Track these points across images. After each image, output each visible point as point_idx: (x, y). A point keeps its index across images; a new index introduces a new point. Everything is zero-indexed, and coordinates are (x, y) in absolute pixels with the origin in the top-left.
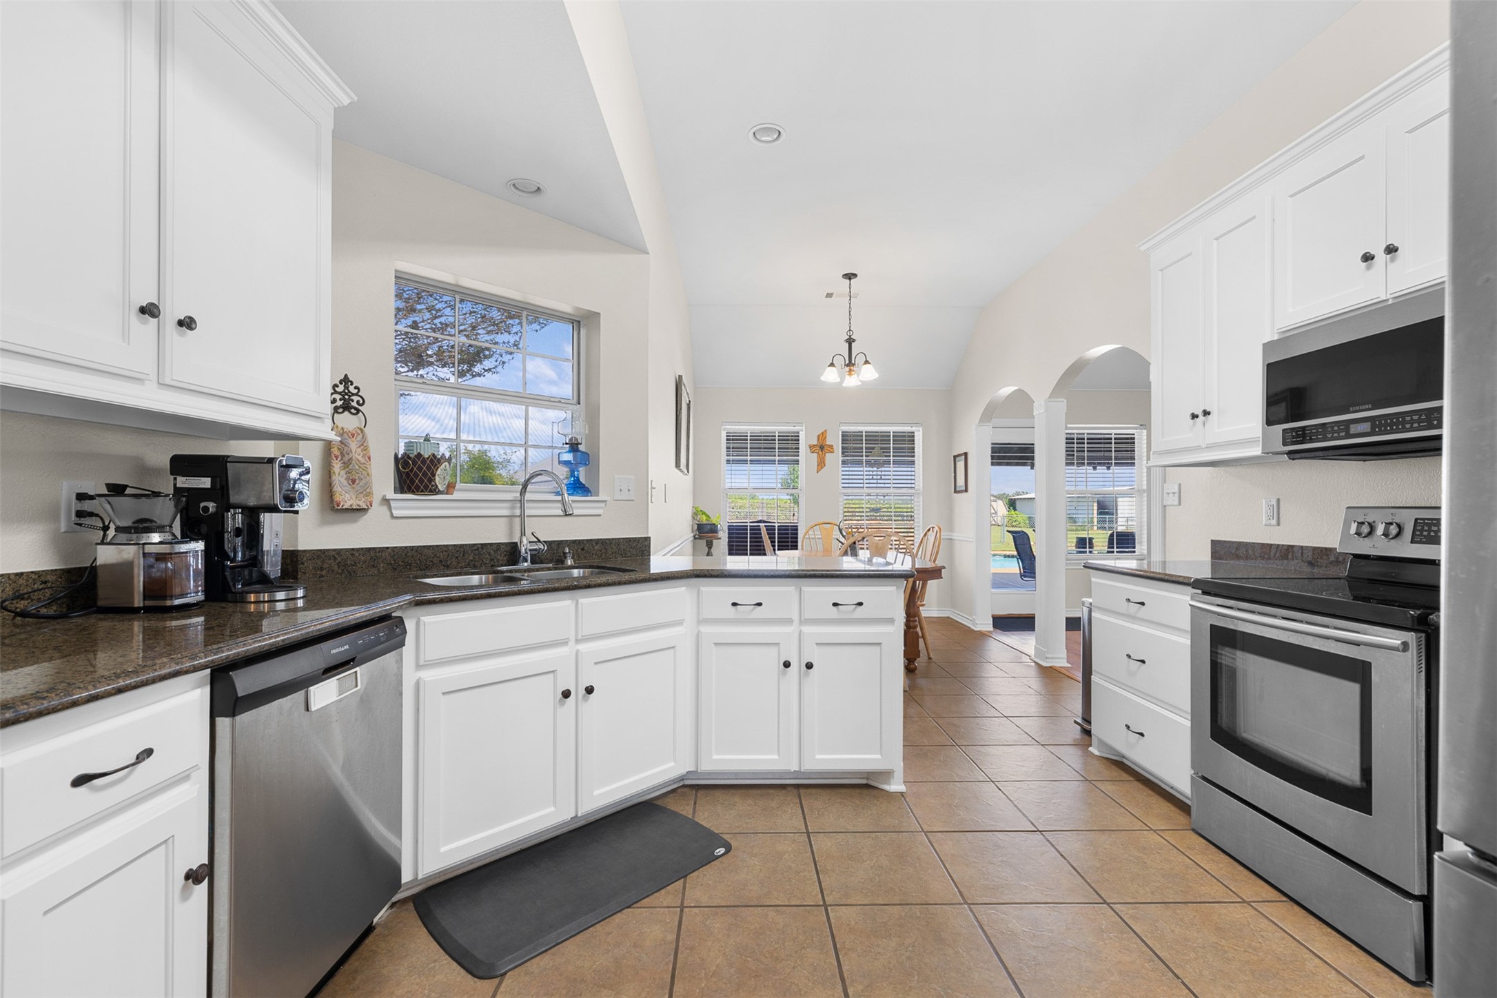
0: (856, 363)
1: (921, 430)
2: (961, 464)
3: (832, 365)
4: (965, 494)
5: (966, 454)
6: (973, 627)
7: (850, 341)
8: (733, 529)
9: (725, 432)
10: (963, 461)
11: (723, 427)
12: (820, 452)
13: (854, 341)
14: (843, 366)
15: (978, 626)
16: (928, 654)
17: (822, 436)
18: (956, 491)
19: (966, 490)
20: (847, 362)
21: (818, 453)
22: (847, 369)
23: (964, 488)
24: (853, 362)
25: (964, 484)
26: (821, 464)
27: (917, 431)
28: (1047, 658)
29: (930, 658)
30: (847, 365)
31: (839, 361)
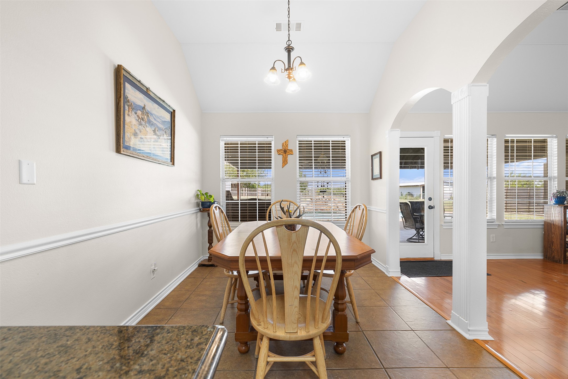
0: (294, 67)
1: (350, 140)
2: (376, 161)
3: (273, 68)
4: (379, 180)
5: (380, 153)
6: (386, 273)
7: (289, 50)
8: (229, 205)
9: (224, 143)
10: (379, 158)
11: (221, 139)
12: (284, 155)
13: (293, 49)
14: (283, 71)
15: (390, 273)
16: (356, 318)
17: (285, 144)
18: (373, 179)
19: (381, 178)
20: (287, 67)
21: (283, 155)
22: (286, 73)
23: (379, 176)
24: (292, 67)
25: (379, 174)
26: (285, 162)
27: (347, 140)
28: (469, 330)
29: (357, 323)
30: (286, 70)
31: (280, 66)
